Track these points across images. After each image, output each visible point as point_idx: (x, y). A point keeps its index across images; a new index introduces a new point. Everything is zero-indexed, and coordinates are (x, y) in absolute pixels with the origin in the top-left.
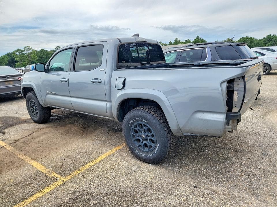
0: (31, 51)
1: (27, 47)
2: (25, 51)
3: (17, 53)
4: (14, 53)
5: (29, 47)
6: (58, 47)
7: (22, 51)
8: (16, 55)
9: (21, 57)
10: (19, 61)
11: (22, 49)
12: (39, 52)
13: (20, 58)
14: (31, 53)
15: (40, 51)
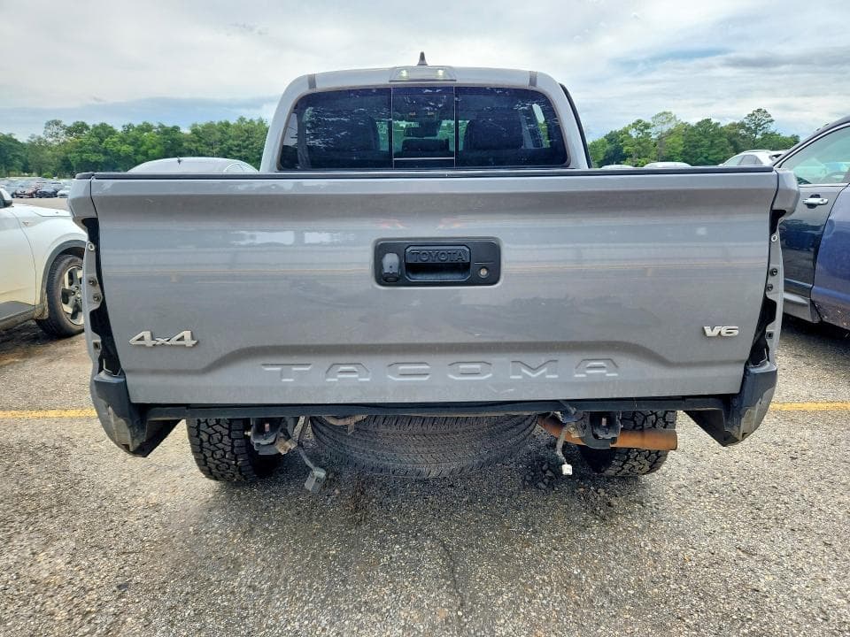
0: (672, 126)
1: (665, 113)
2: (654, 126)
3: (634, 133)
4: (625, 132)
5: (670, 113)
6: (759, 110)
7: (647, 126)
8: (631, 136)
9: (639, 144)
10: (631, 156)
11: (647, 120)
12: (693, 129)
13: (637, 147)
14: (671, 133)
15: (696, 127)
